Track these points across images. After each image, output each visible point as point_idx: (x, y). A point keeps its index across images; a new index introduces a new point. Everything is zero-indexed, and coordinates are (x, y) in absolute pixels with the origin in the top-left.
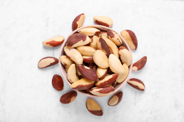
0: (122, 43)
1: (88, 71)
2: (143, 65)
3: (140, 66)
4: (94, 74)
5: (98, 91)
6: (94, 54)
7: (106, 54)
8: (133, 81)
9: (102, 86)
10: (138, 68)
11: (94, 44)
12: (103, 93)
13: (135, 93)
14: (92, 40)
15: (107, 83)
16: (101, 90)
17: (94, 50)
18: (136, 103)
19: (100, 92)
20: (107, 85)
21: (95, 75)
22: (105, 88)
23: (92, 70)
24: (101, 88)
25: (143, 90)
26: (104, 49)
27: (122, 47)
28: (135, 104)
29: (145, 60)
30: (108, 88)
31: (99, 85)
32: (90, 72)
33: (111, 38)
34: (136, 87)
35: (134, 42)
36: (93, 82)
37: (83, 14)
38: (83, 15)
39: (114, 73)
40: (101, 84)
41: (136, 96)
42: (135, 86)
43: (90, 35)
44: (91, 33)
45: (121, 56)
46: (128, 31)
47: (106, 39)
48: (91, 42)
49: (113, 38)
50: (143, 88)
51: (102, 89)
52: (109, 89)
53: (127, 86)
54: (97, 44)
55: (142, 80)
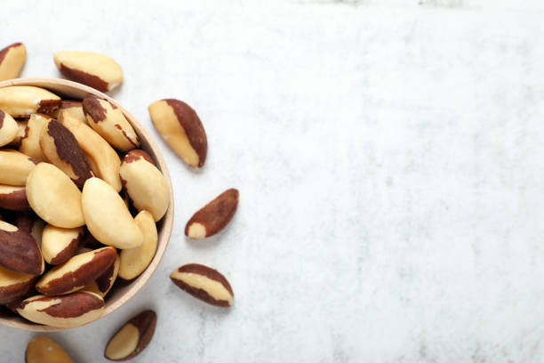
0: (135, 141)
1: (7, 238)
2: (223, 219)
3: (214, 222)
4: (27, 250)
5: (44, 310)
6: (28, 179)
7: (76, 178)
8: (190, 275)
9: (57, 290)
10: (207, 230)
11: (32, 143)
12: (60, 316)
13: (201, 314)
14: (27, 130)
15: (74, 279)
16: (53, 306)
17: (31, 162)
18: (203, 350)
19: (51, 312)
20: (76, 289)
21: (30, 253)
22: (67, 299)
23: (24, 235)
24: (55, 297)
25: (224, 304)
26: (68, 162)
27: (133, 154)
28: (201, 353)
29: (230, 200)
30: (80, 297)
31: (47, 286)
32: (13, 242)
33: (96, 122)
34: (201, 294)
35: (193, 139)
36: (27, 279)
37: (18, 45)
38: (18, 48)
39: (103, 245)
40: (52, 283)
41: (203, 324)
42: (195, 289)
43: (21, 112)
44: (24, 106)
45: (128, 186)
46: (171, 102)
47: (78, 127)
48: (23, 136)
49: (100, 123)
50: (224, 298)
51: (58, 301)
52: (81, 300)
53: (173, 291)
54: (41, 143)
55: (221, 271)
